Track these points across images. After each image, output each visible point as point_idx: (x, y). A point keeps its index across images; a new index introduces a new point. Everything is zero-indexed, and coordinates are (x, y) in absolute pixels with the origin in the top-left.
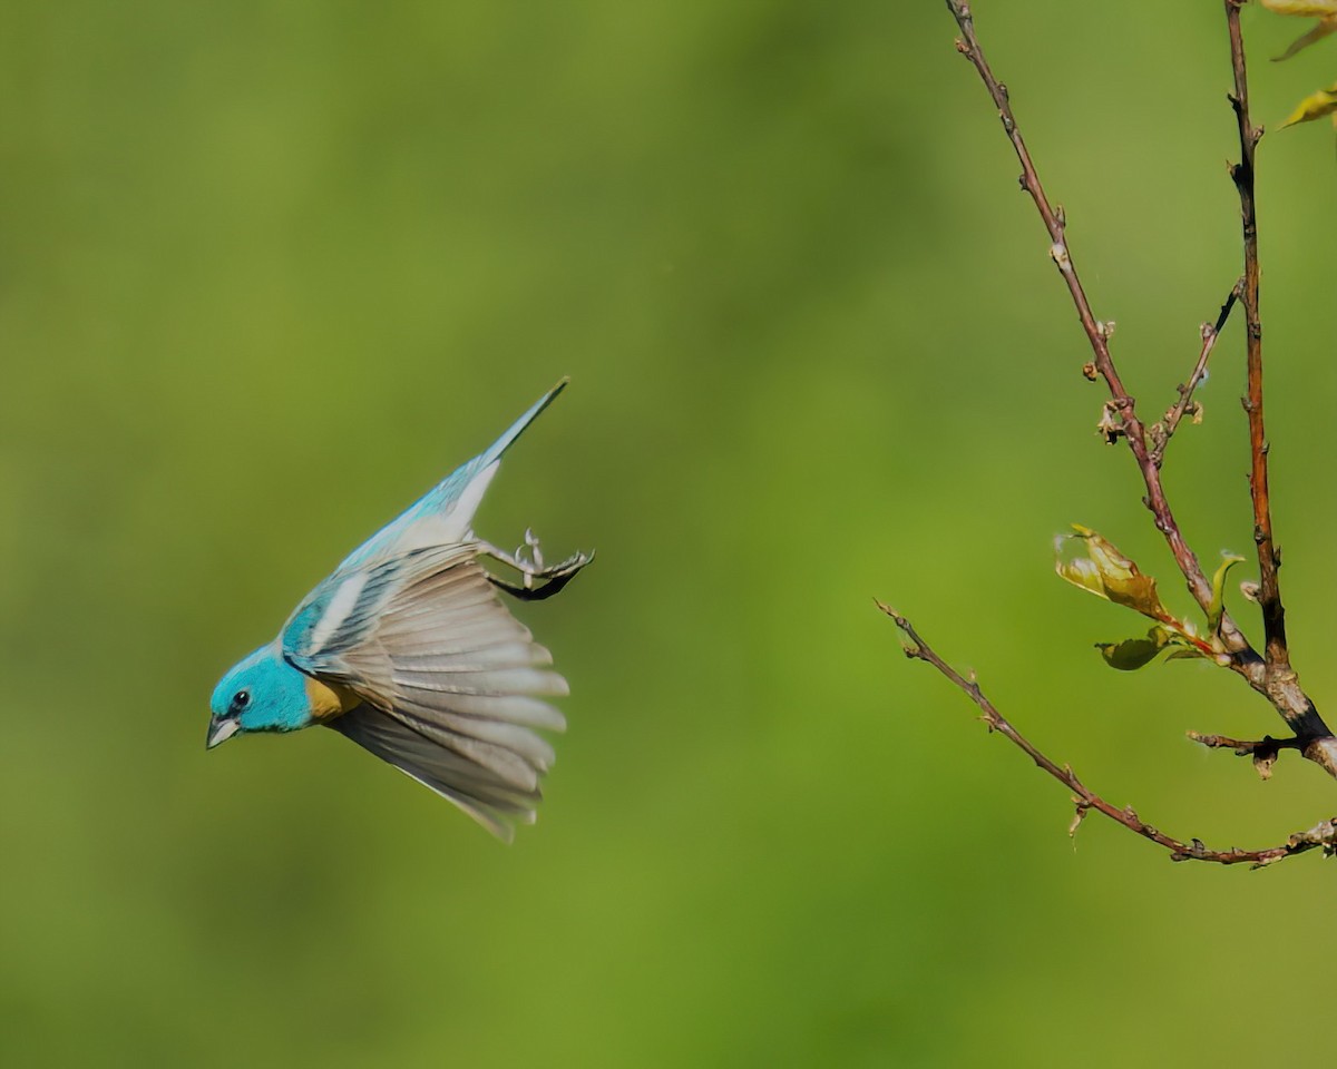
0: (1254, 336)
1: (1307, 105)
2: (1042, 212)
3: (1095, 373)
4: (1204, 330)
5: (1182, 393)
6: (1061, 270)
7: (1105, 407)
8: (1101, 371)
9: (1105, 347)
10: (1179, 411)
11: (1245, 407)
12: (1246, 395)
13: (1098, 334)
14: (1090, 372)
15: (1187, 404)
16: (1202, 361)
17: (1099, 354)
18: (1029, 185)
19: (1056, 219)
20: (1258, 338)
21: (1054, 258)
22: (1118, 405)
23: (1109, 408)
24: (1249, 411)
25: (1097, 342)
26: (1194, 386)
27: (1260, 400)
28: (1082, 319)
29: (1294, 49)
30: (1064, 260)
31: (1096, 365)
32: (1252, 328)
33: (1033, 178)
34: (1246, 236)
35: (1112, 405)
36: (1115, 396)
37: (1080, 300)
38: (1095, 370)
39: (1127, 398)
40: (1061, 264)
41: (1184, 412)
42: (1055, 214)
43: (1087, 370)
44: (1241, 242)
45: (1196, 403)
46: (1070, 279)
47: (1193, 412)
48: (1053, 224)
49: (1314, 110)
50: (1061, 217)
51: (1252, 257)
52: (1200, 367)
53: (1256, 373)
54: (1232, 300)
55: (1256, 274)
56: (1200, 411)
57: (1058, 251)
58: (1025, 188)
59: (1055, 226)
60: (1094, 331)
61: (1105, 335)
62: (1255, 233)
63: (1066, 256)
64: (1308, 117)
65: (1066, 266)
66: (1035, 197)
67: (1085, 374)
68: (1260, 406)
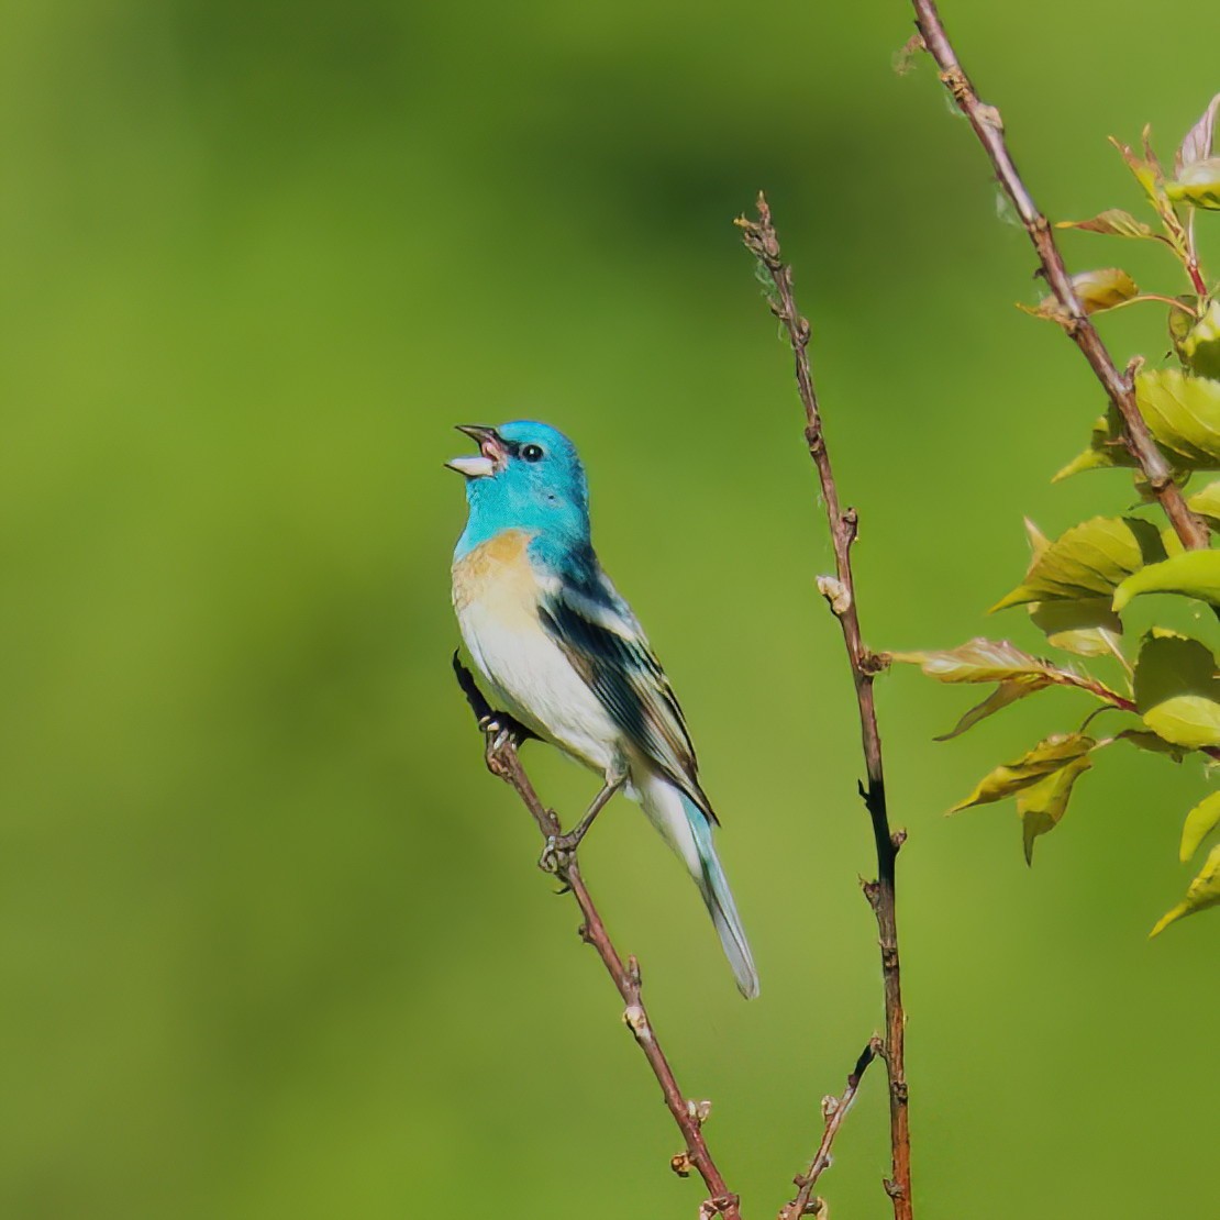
0: (899, 1098)
1: (986, 783)
2: (610, 968)
3: (687, 1167)
4: (826, 1107)
5: (801, 1187)
6: (638, 1039)
7: (702, 1208)
8: (695, 1163)
9: (698, 1133)
10: (798, 1209)
11: (889, 1193)
12: (890, 1177)
13: (688, 1116)
14: (681, 1165)
15: (807, 1201)
16: (825, 1147)
17: (690, 1141)
18: (592, 935)
19: (629, 977)
20: (904, 1101)
21: (629, 1024)
22: (717, 1204)
23: (707, 1208)
24: (893, 1197)
25: (689, 1127)
26: (815, 1177)
27: (907, 1182)
28: (667, 1100)
29: (966, 724)
30: (642, 1026)
31: (689, 1156)
32: (896, 1089)
33: (597, 926)
34: (887, 970)
35: (711, 1205)
36: (714, 1194)
37: (665, 1077)
38: (687, 1162)
39: (730, 1195)
40: (638, 1031)
41: (805, 1211)
42: (627, 969)
43: (676, 1162)
44: (880, 979)
45: (819, 1199)
46: (651, 1052)
47: (815, 1210)
48: (626, 981)
49: (992, 789)
50: (635, 974)
51: (894, 998)
52: (823, 1153)
53: (903, 1146)
54: (866, 1058)
55: (899, 1020)
56: (825, 1209)
57: (634, 1013)
58: (588, 940)
59: (628, 984)
60: (684, 1114)
61: (699, 1119)
62: (897, 967)
63: (644, 1021)
64: (987, 798)
65: (645, 1033)
66: (601, 950)
67: (675, 1168)
68: (908, 1189)
